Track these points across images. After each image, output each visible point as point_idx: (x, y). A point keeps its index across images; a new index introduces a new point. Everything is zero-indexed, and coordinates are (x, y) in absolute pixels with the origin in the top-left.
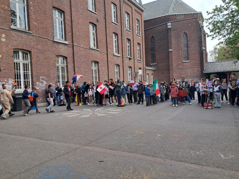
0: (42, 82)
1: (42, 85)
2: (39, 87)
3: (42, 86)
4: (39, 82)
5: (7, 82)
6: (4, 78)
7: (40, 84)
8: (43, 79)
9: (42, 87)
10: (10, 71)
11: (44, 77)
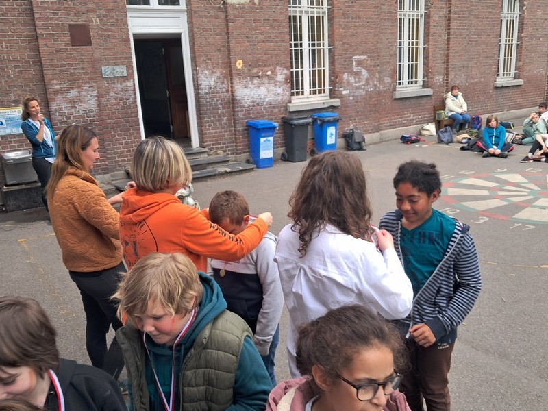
0: (358, 74)
1: (356, 82)
2: (350, 88)
3: (357, 84)
4: (351, 72)
5: (273, 79)
6: (265, 66)
7: (352, 80)
8: (359, 63)
9: (358, 88)
10: (279, 44)
11: (363, 57)
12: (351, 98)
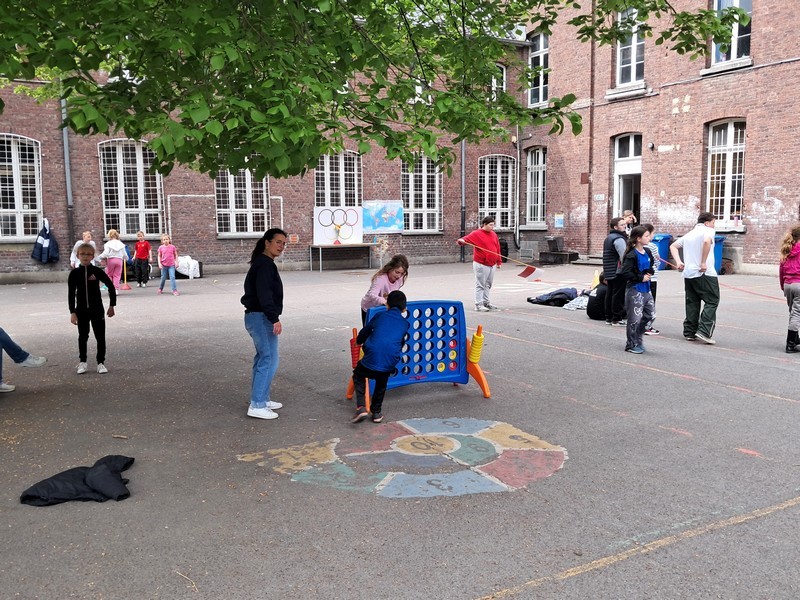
0: (769, 203)
1: (767, 212)
2: (759, 216)
4: (760, 201)
5: (685, 205)
6: (681, 195)
7: (762, 209)
8: (772, 194)
11: (777, 187)
12: (761, 226)
